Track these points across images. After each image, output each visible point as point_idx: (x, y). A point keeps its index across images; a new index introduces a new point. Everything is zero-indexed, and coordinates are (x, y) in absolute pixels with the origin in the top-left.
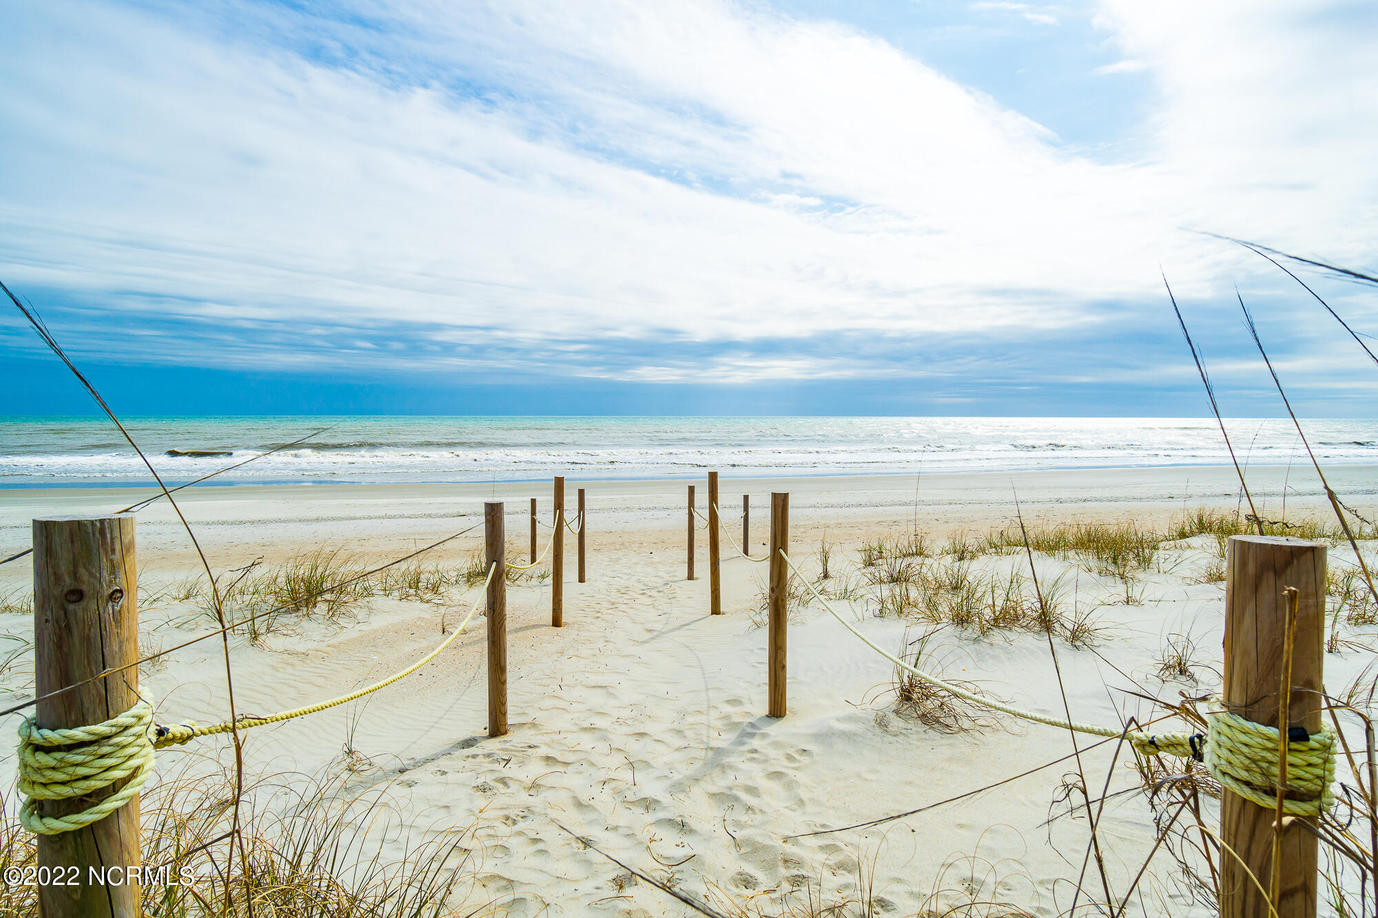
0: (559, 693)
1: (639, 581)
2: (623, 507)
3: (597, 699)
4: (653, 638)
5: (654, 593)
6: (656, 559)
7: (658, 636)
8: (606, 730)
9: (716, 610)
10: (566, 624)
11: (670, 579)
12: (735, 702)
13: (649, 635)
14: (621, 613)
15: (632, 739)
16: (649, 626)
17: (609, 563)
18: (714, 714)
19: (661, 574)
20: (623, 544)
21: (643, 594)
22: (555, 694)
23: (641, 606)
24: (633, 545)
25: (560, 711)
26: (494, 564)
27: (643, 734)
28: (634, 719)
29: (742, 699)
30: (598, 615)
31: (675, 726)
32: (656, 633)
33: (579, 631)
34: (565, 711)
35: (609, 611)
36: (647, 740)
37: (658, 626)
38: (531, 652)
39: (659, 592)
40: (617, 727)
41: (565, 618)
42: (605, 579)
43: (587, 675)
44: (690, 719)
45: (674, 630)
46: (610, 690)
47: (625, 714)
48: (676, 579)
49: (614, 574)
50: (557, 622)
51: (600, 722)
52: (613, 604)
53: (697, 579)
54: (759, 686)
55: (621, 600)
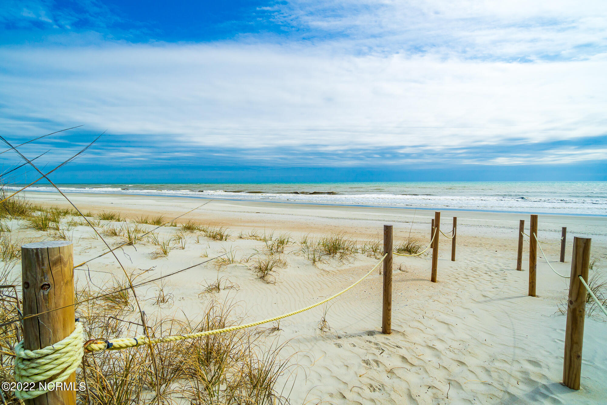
0: (422, 320)
1: (485, 266)
2: (485, 225)
3: (442, 330)
4: (485, 302)
5: (493, 274)
6: (499, 254)
7: (489, 301)
8: (440, 352)
9: (532, 293)
10: (438, 281)
11: (505, 268)
12: (535, 363)
13: (483, 299)
14: (470, 282)
15: (456, 363)
16: (485, 293)
17: (470, 253)
18: (516, 367)
19: (500, 264)
20: (481, 244)
21: (486, 273)
22: (419, 320)
23: (483, 280)
24: (486, 246)
25: (419, 330)
26: (387, 254)
27: (462, 363)
28: (460, 351)
29: (541, 364)
30: (456, 280)
31: (486, 365)
32: (487, 299)
33: (444, 287)
34: (422, 331)
35: (464, 280)
36: (464, 368)
37: (490, 295)
38: (416, 293)
39: (496, 274)
40: (448, 352)
41: (438, 278)
42: (466, 261)
43: (440, 313)
44: (497, 364)
45: (501, 299)
46: (450, 327)
47: (455, 345)
48: (509, 268)
49: (471, 259)
50: (433, 280)
51: (439, 346)
52: (467, 276)
53: (523, 270)
54: (557, 357)
55: (472, 274)
